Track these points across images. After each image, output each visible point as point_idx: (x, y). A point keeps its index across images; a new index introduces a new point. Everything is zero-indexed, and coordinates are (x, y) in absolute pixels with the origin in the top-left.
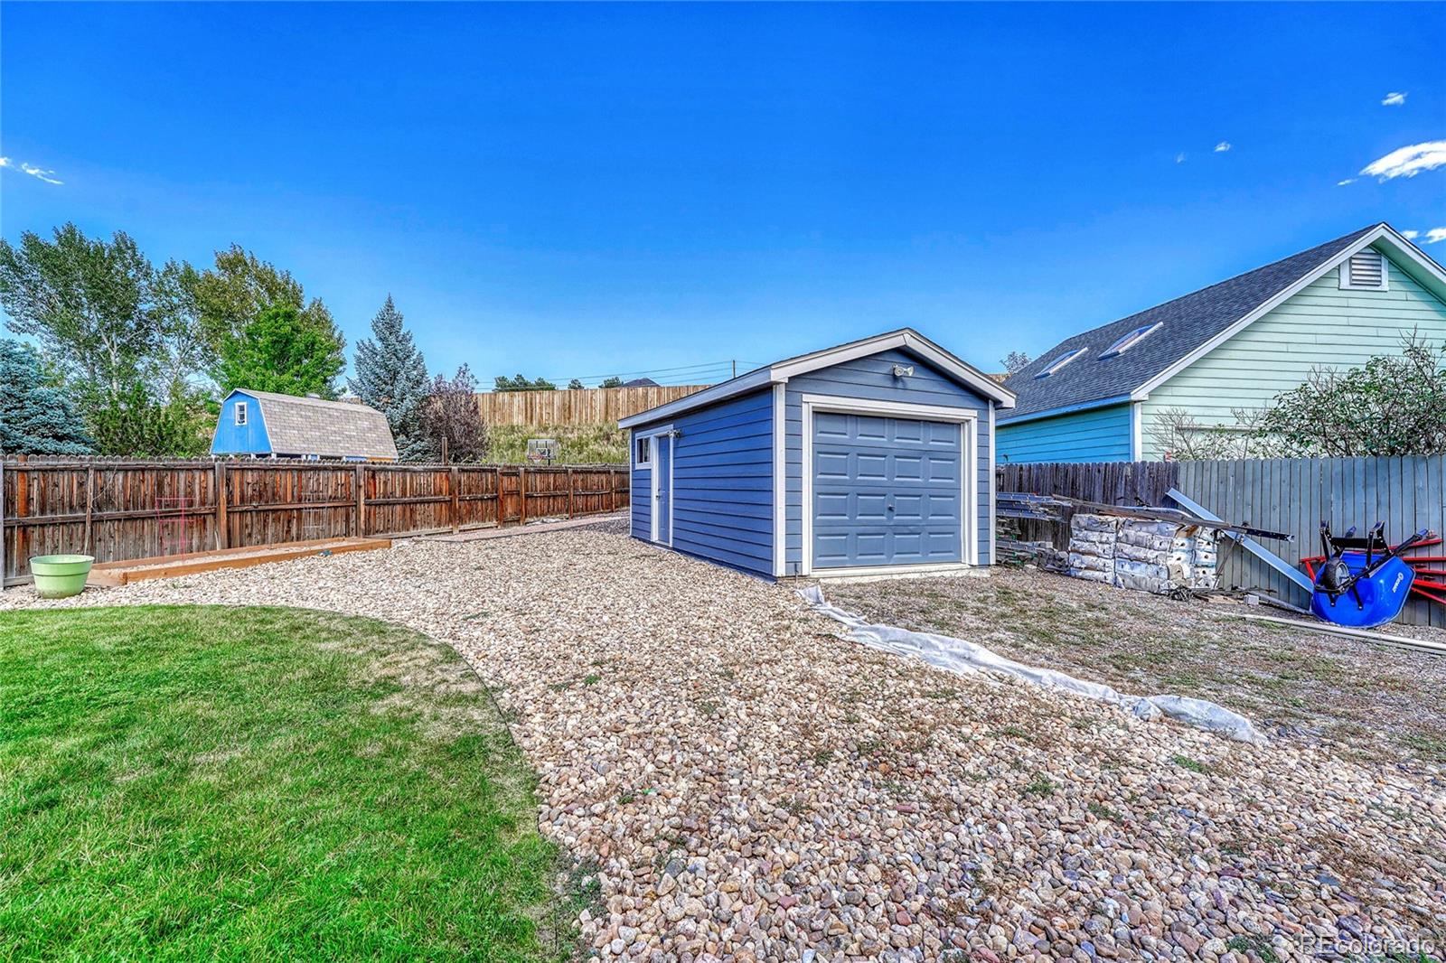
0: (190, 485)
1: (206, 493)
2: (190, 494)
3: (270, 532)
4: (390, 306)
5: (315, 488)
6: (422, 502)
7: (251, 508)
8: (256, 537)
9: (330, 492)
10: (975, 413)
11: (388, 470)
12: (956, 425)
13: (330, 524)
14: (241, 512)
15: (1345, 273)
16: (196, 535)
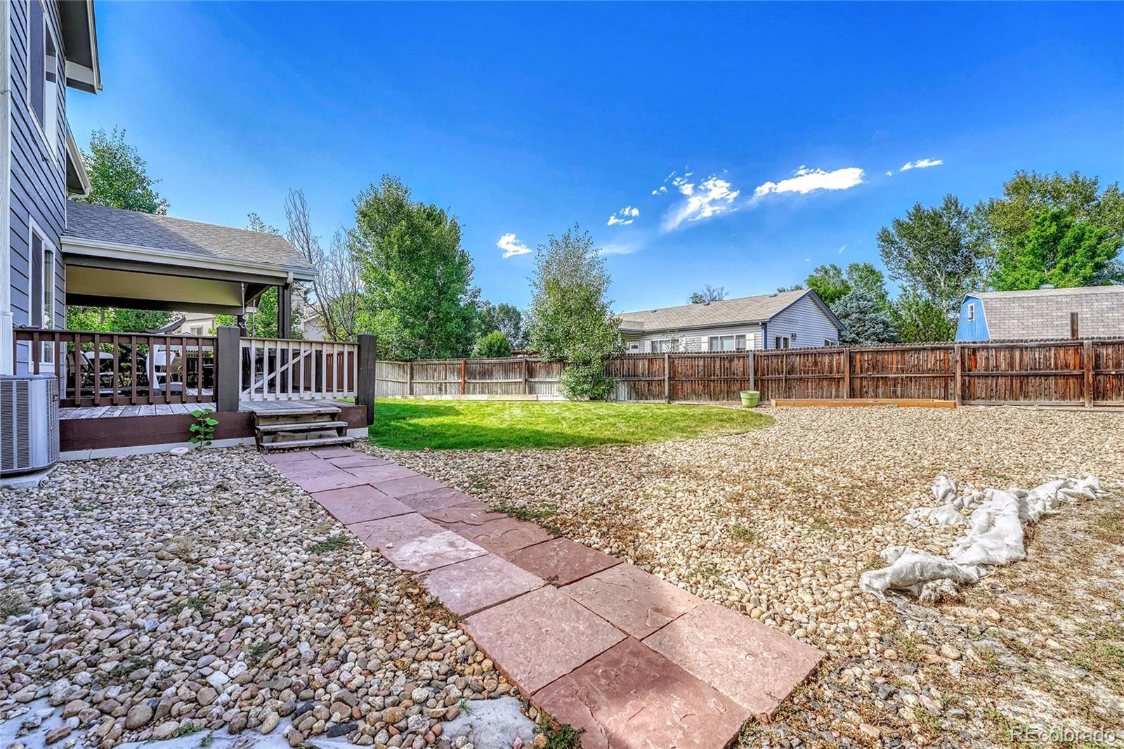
0: (831, 362)
1: (840, 366)
2: (831, 367)
3: (880, 391)
5: (916, 363)
6: (1035, 376)
7: (866, 376)
8: (871, 393)
9: (929, 366)
11: (988, 348)
13: (929, 389)
14: (861, 378)
16: (834, 390)
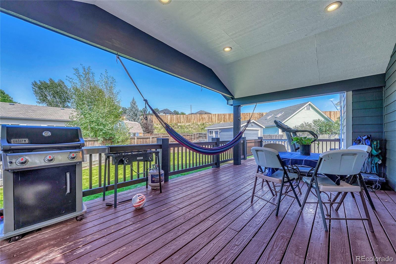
4: (134, 99)
10: (260, 129)
12: (258, 130)
15: (306, 108)
